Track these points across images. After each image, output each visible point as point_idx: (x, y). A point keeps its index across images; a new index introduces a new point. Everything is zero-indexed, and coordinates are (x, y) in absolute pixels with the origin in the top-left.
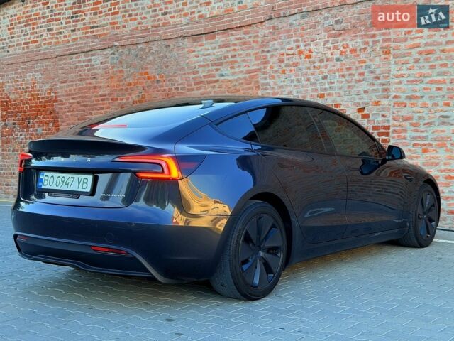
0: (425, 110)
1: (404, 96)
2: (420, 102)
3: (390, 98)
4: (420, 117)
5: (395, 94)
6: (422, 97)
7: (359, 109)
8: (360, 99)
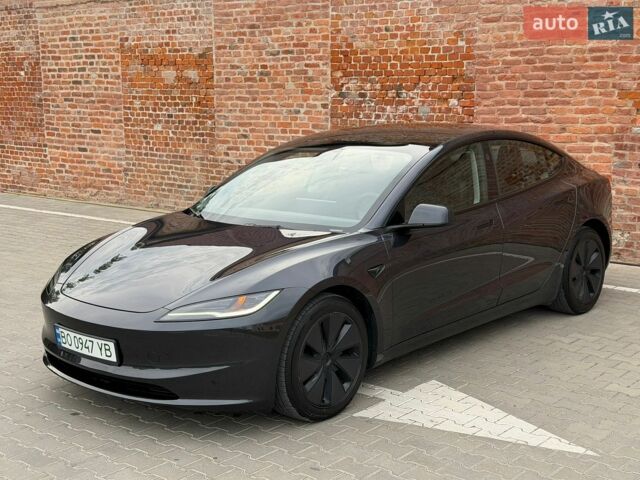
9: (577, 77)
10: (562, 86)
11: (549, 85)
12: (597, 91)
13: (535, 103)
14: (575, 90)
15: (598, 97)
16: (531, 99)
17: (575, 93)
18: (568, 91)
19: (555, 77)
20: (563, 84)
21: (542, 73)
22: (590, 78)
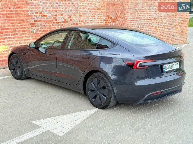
0: (87, 18)
1: (81, 13)
2: (86, 15)
3: (78, 14)
4: (86, 20)
5: (79, 12)
6: (86, 14)
7: (69, 17)
8: (69, 13)
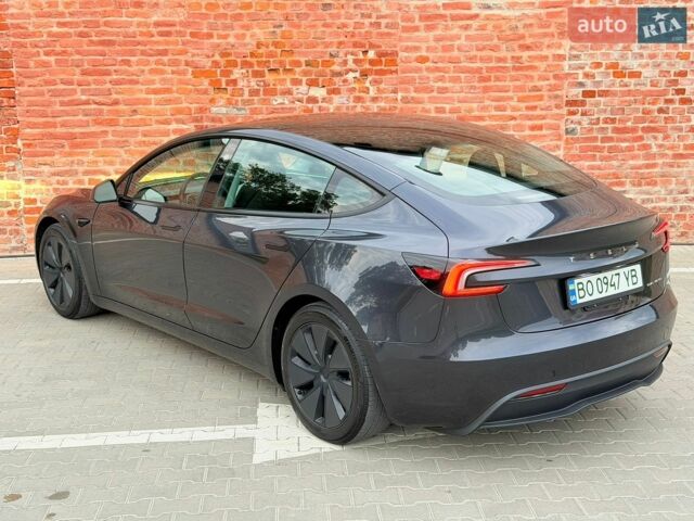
9: (143, 53)
10: (127, 63)
11: (110, 62)
12: (169, 69)
13: (97, 82)
14: (142, 68)
15: (170, 76)
16: (90, 78)
17: (143, 71)
18: (134, 68)
19: (118, 53)
20: (129, 61)
21: (100, 48)
22: (160, 54)
